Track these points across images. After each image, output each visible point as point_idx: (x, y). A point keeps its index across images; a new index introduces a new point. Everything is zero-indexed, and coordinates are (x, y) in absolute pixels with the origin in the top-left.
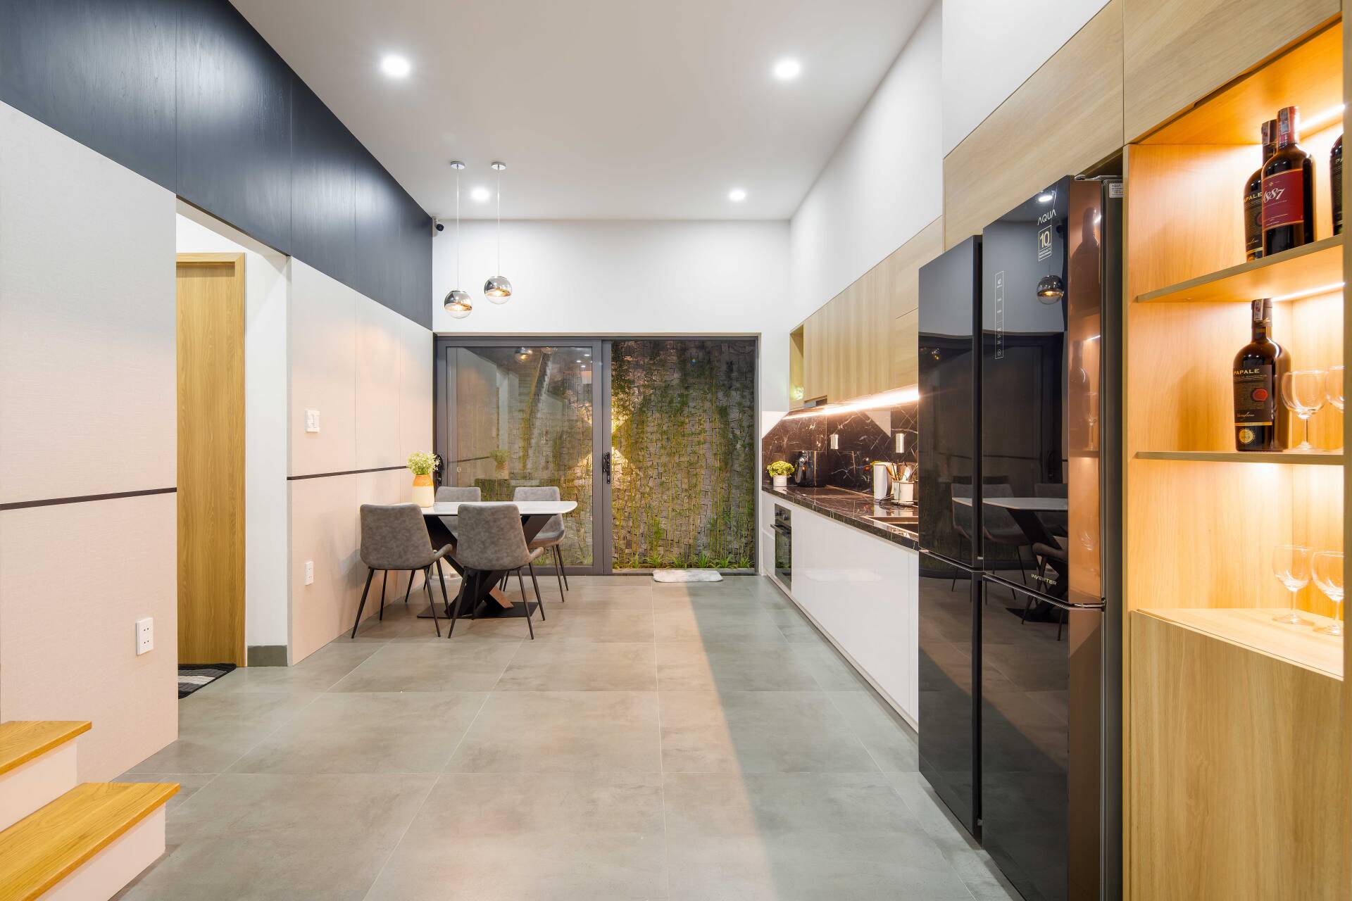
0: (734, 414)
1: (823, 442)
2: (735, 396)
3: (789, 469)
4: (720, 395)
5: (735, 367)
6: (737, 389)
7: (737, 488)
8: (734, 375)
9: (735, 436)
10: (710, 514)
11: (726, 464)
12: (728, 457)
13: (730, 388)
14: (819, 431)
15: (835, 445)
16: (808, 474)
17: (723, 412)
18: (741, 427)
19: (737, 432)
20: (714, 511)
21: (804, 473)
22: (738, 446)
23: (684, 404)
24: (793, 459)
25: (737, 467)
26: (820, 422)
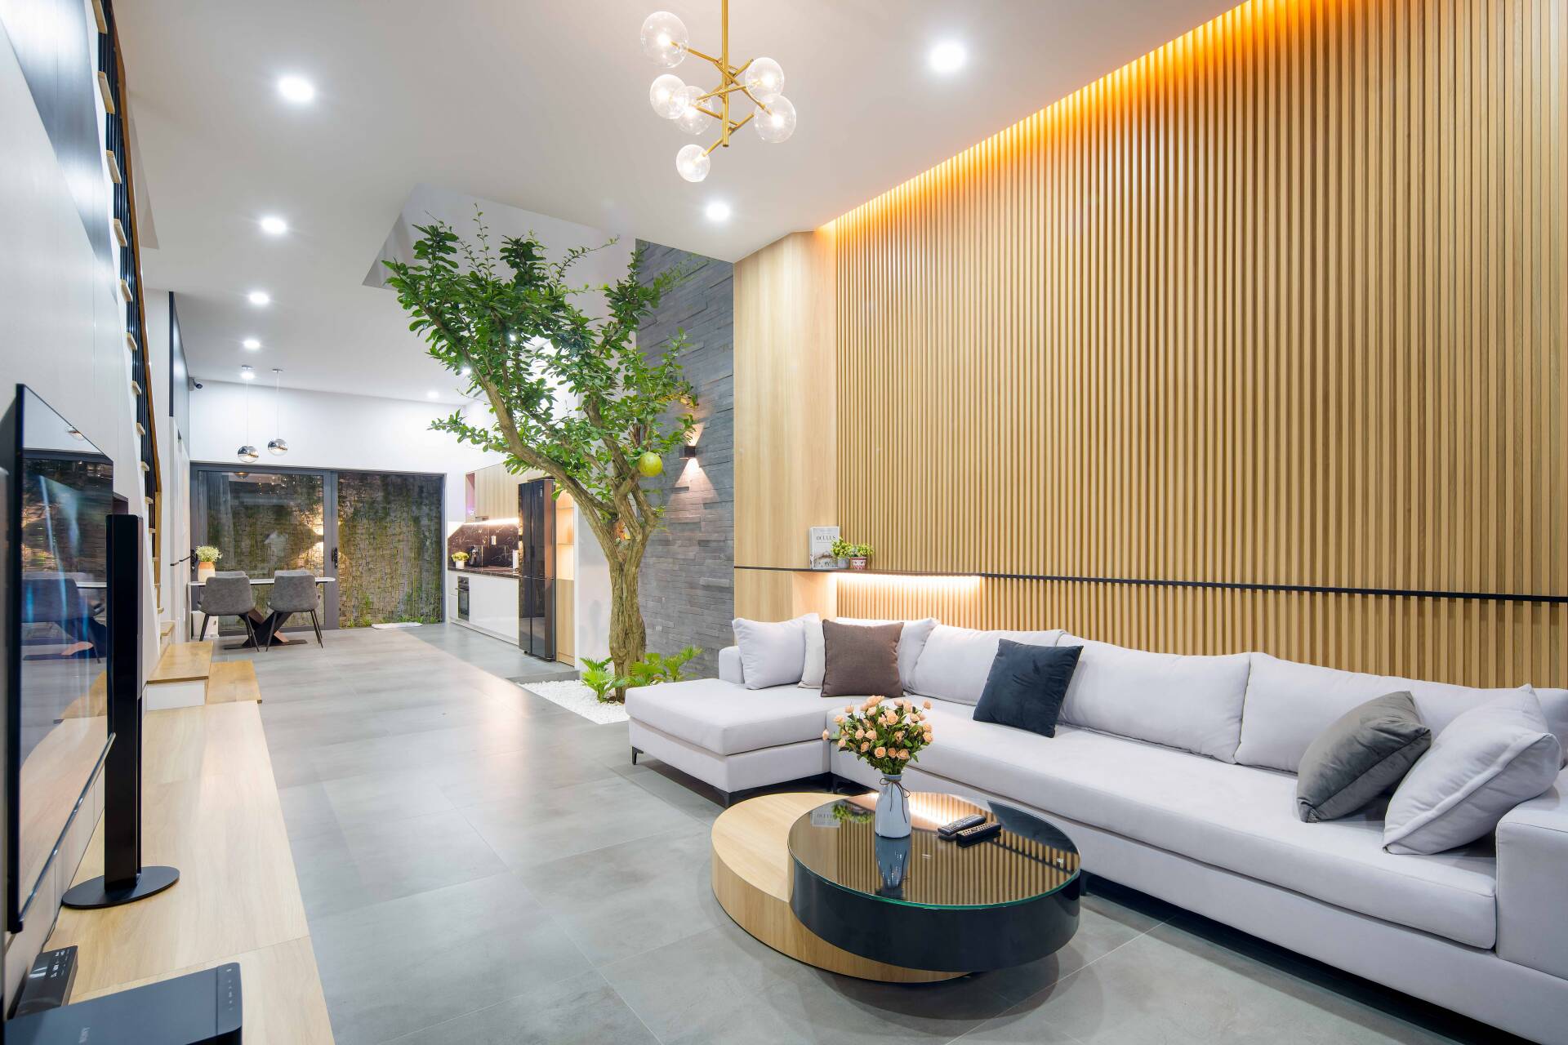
0: (425, 522)
1: (487, 540)
2: (425, 509)
3: (466, 557)
4: (414, 508)
5: (425, 490)
6: (426, 505)
7: (427, 571)
8: (424, 495)
9: (425, 536)
10: (407, 589)
11: (419, 555)
12: (420, 550)
13: (421, 504)
14: (483, 534)
15: (494, 542)
16: (478, 559)
17: (417, 520)
18: (430, 531)
19: (427, 534)
20: (410, 587)
21: (475, 558)
22: (428, 543)
23: (387, 514)
24: (469, 551)
25: (427, 557)
26: (485, 529)
